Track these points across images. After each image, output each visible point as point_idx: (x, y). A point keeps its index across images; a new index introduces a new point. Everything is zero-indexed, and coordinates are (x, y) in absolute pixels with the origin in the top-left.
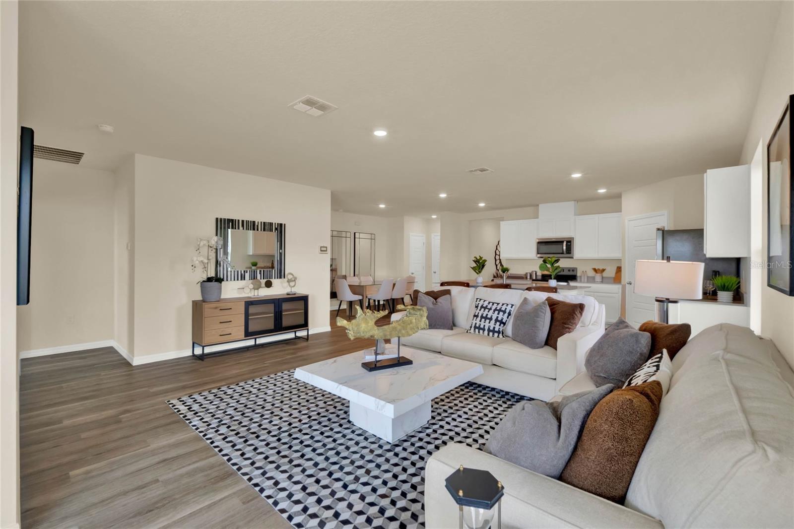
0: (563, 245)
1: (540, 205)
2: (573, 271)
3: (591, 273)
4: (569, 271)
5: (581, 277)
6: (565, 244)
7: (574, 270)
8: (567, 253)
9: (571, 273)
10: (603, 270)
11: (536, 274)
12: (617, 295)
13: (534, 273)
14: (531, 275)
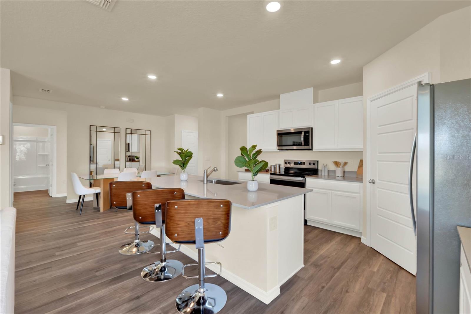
0: (301, 136)
1: (281, 95)
2: (314, 164)
3: (332, 167)
4: (310, 164)
5: (321, 170)
6: (303, 135)
7: (316, 163)
8: (305, 145)
9: (312, 167)
10: (346, 164)
11: (280, 166)
12: (358, 195)
13: (278, 165)
14: (275, 168)
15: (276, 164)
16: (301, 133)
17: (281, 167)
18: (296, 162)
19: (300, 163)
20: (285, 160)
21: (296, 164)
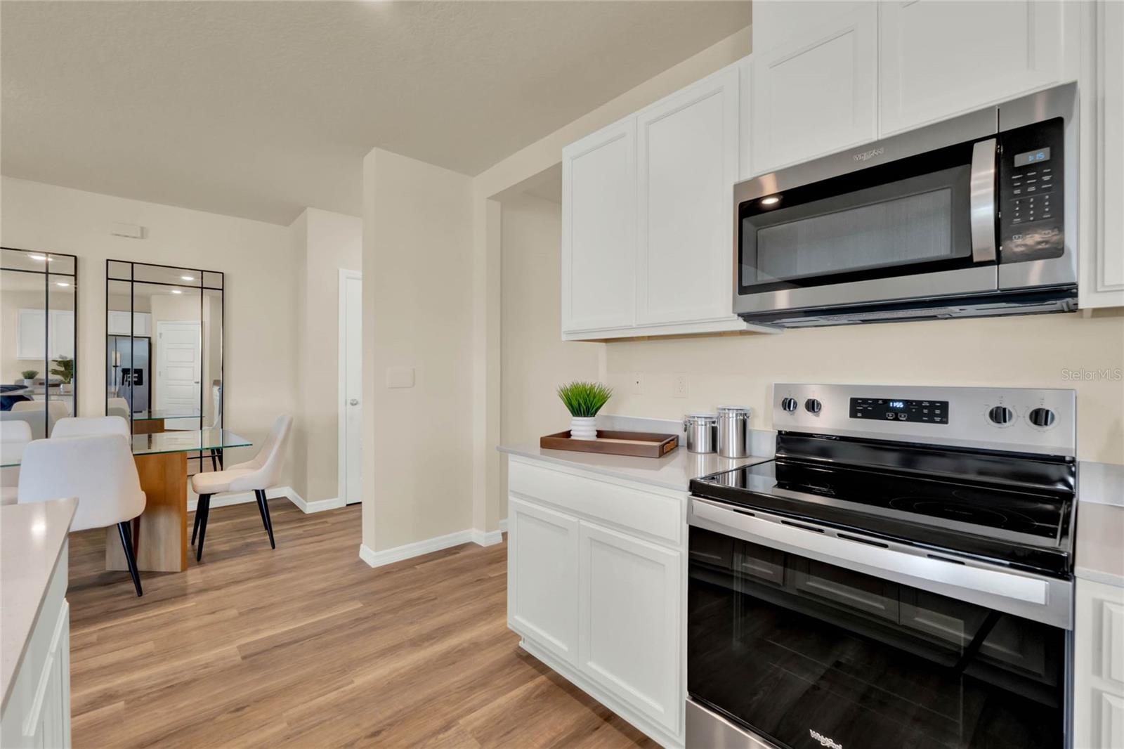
11: (744, 423)
13: (734, 417)
14: (714, 431)
15: (724, 411)
16: (960, 155)
17: (749, 427)
18: (865, 401)
19: (896, 411)
20: (778, 387)
21: (867, 415)
